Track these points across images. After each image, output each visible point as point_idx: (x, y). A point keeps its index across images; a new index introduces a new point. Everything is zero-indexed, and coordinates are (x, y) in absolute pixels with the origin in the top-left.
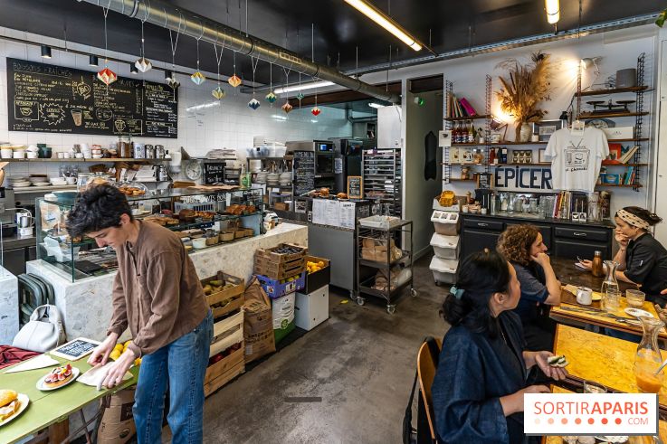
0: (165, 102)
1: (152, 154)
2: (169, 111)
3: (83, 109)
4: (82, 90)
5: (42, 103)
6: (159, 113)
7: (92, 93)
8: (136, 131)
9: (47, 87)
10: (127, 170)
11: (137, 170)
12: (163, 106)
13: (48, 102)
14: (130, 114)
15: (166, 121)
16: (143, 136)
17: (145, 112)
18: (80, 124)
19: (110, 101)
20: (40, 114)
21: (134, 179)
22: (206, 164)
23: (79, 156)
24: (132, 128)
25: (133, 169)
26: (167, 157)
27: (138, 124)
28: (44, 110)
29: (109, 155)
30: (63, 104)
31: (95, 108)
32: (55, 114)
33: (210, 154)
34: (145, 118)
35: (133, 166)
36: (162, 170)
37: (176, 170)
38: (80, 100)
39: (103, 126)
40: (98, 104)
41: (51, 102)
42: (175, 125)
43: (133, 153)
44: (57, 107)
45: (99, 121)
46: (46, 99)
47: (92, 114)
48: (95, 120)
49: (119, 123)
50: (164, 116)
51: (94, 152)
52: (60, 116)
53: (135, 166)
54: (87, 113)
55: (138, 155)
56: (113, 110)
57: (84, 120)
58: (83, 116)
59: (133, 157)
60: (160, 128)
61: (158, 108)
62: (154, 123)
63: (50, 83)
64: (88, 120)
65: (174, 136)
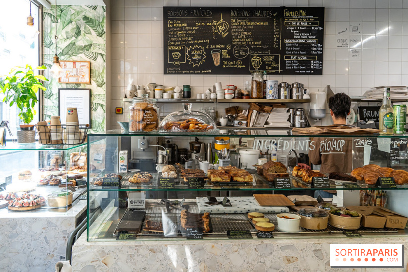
0: (308, 30)
1: (287, 93)
2: (312, 41)
3: (222, 49)
4: (221, 28)
5: (188, 45)
6: (300, 44)
7: (229, 31)
8: (274, 68)
9: (193, 30)
10: (259, 113)
11: (269, 112)
12: (305, 35)
13: (193, 44)
14: (267, 49)
15: (309, 53)
16: (281, 74)
17: (284, 44)
18: (219, 64)
19: (247, 37)
20: (187, 57)
21: (267, 123)
22: (361, 108)
23: (213, 96)
24: (270, 65)
25: (264, 112)
26: (305, 97)
27: (276, 60)
28: (190, 52)
29: (241, 95)
30: (204, 44)
31: (233, 46)
32: (199, 55)
33: (368, 93)
34: (283, 52)
35: (264, 107)
36: (298, 113)
37: (317, 114)
38: (219, 40)
39: (239, 64)
40: (236, 41)
41: (195, 44)
42: (320, 57)
43: (265, 93)
44: (200, 49)
45: (236, 60)
46: (192, 42)
47: (230, 52)
48: (233, 59)
49: (256, 60)
50: (306, 48)
51: (226, 91)
52: (202, 57)
53: (267, 108)
54: (225, 52)
55: (270, 95)
56: (249, 45)
57: (222, 60)
58: (221, 55)
59: (265, 97)
60: (302, 63)
61: (299, 38)
62: (293, 58)
63: (195, 26)
64: (225, 60)
65: (319, 72)
